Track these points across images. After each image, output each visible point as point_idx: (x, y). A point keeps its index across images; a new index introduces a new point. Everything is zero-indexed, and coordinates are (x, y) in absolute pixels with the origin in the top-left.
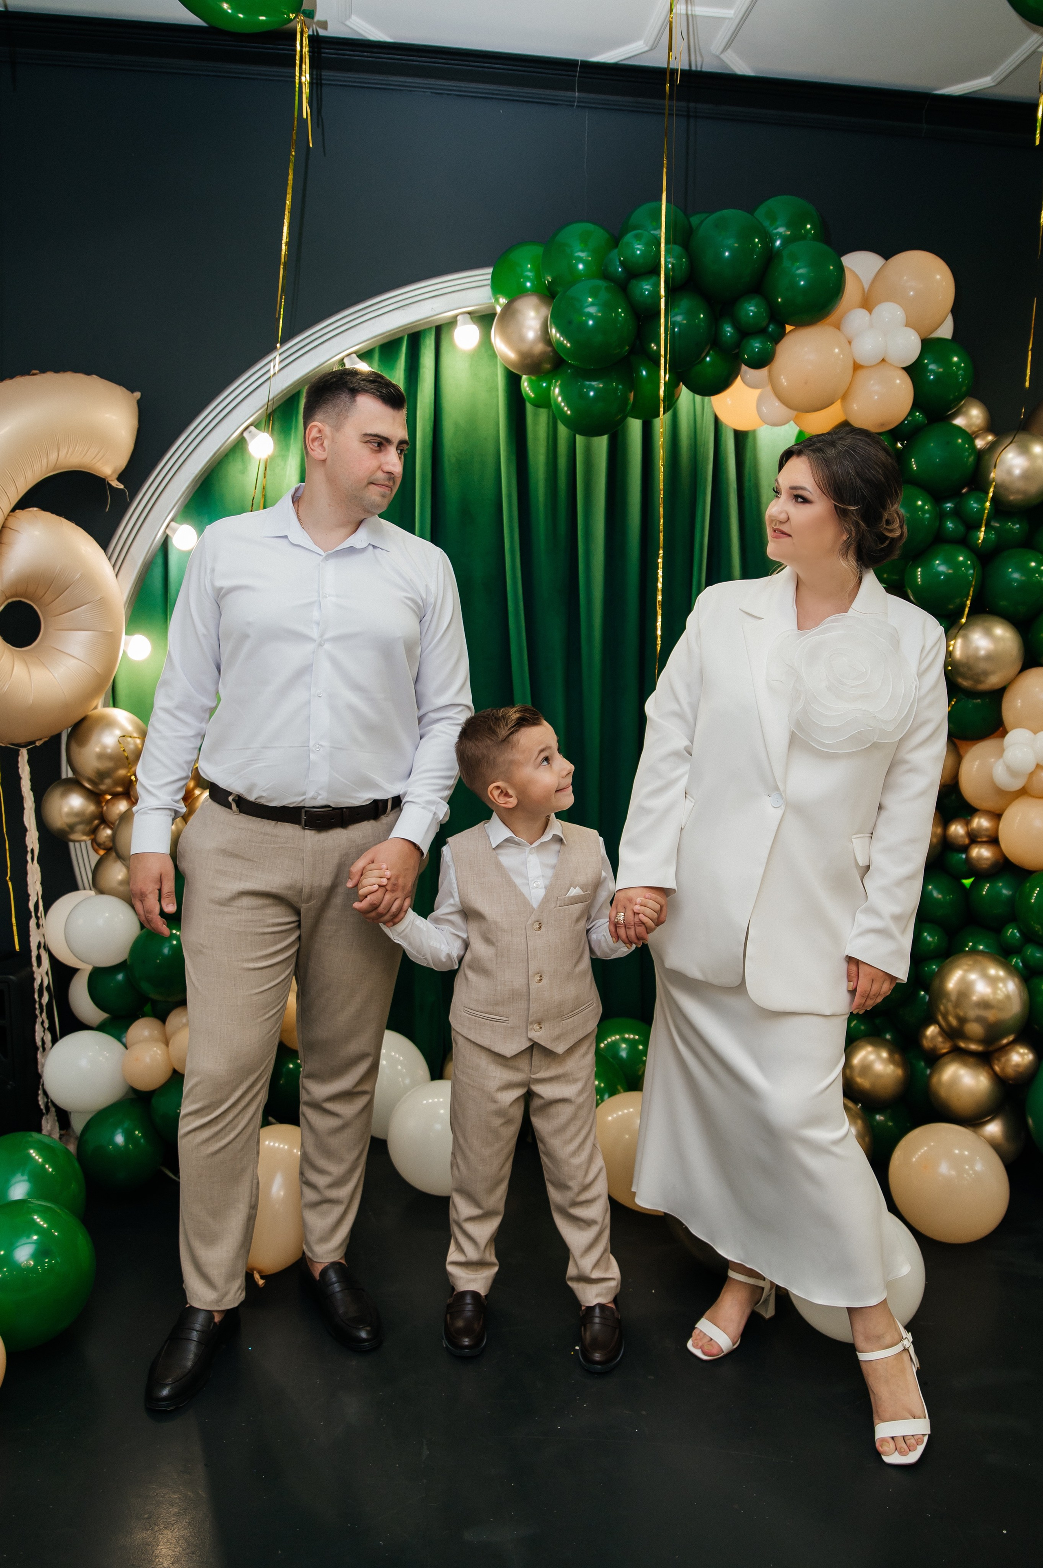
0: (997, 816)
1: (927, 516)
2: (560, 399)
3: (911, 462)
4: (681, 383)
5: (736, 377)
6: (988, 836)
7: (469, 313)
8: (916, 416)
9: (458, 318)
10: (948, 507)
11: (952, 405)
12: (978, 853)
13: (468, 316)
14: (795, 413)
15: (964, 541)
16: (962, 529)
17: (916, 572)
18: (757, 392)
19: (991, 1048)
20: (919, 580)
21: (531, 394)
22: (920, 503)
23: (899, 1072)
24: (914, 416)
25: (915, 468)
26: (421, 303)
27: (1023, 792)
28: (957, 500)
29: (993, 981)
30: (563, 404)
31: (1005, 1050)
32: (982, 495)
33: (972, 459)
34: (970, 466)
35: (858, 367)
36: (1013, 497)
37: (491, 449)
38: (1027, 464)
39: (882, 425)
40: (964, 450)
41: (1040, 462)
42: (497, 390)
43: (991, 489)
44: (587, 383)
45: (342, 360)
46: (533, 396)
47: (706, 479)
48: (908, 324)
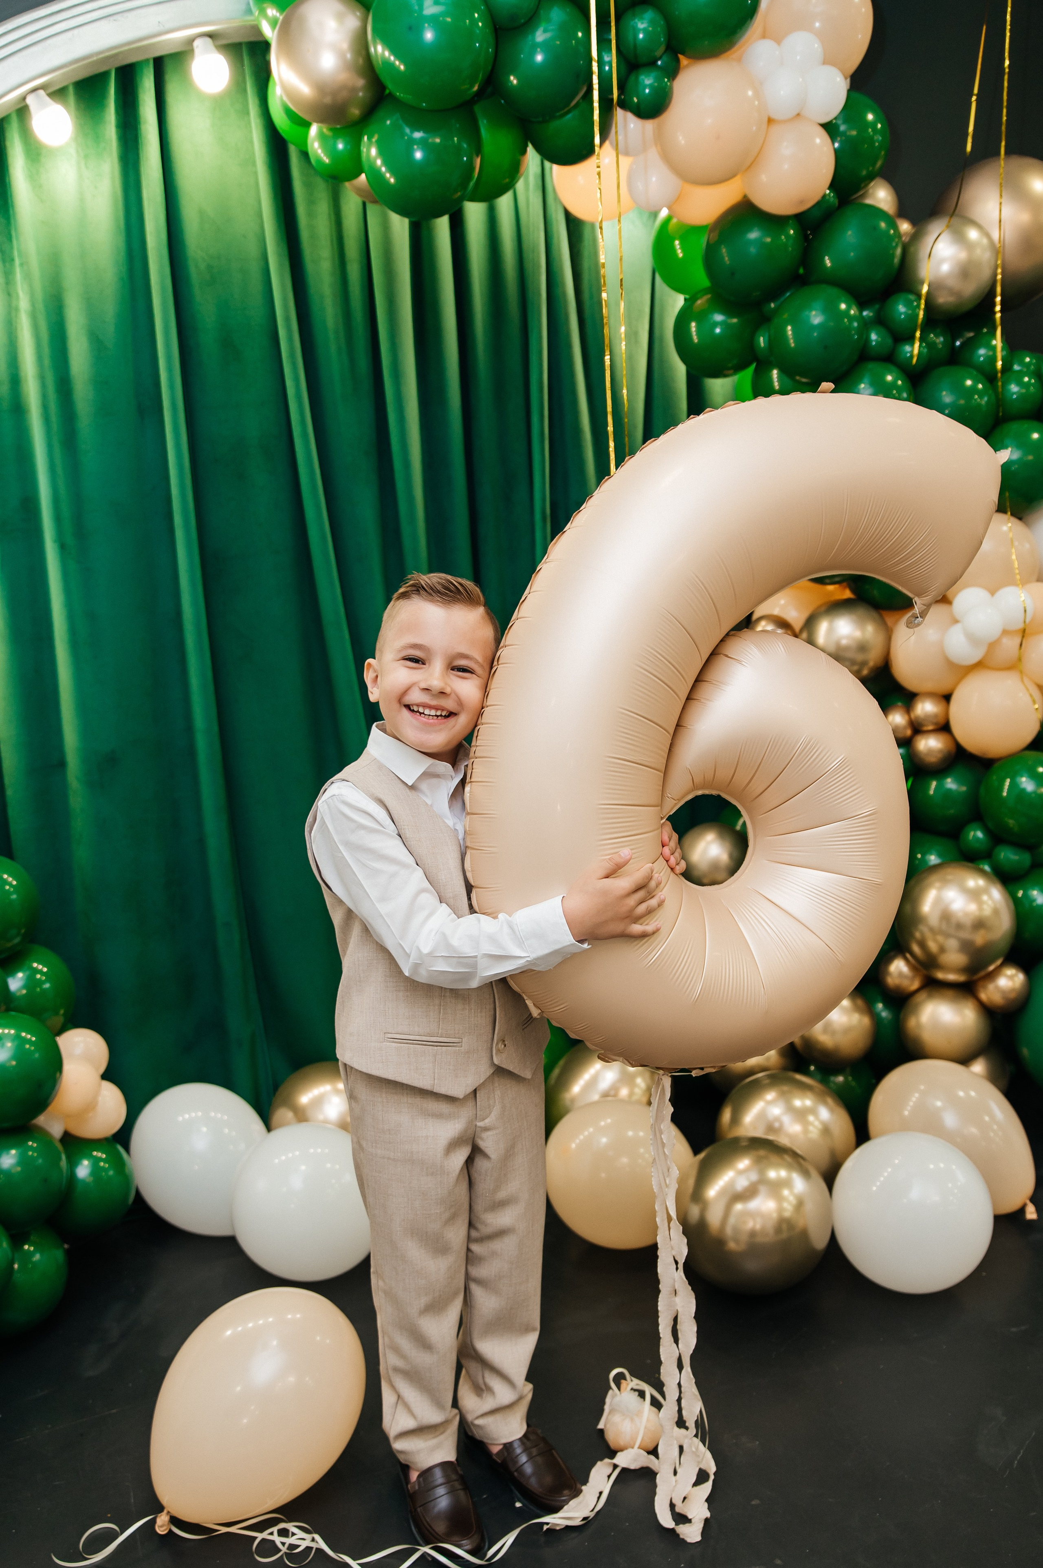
0: (947, 698)
1: (853, 323)
3: (823, 261)
4: (528, 142)
6: (936, 724)
7: (211, 36)
8: (826, 195)
9: (197, 43)
10: (868, 316)
11: (862, 185)
12: (926, 744)
13: (211, 40)
15: (889, 358)
16: (889, 341)
18: (629, 162)
19: (976, 977)
23: (866, 1021)
25: (831, 267)
26: (141, 11)
27: (980, 665)
28: (877, 306)
29: (975, 895)
30: (383, 169)
31: (992, 976)
32: (912, 297)
33: (899, 251)
34: (896, 260)
35: (770, 121)
36: (942, 299)
37: (253, 250)
38: (963, 255)
39: (802, 202)
40: (890, 238)
41: (978, 251)
42: (254, 164)
43: (925, 289)
44: (418, 135)
45: (24, 98)
46: (327, 161)
47: (539, 295)
48: (826, 61)
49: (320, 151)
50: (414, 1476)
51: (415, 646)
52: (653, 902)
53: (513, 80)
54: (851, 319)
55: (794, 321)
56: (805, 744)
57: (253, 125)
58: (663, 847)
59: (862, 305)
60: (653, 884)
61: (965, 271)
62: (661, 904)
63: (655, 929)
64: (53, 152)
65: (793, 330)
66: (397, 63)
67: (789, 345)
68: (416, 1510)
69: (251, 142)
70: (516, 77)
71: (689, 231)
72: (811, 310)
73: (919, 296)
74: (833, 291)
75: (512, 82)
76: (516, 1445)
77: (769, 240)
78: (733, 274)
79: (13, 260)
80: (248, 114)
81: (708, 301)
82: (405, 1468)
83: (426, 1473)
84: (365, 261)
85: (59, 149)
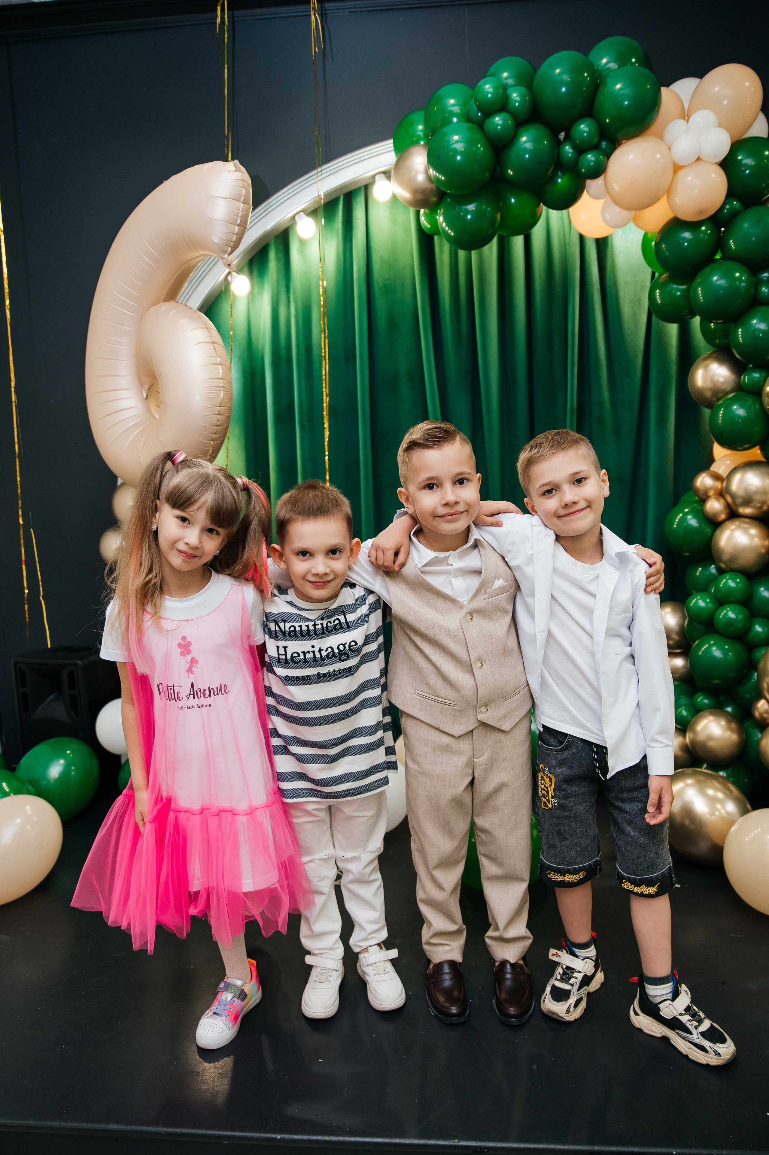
1: (743, 284)
2: (444, 225)
3: (729, 244)
4: (542, 204)
5: (582, 191)
7: (384, 173)
8: (733, 205)
9: (377, 177)
10: (765, 277)
11: (765, 192)
13: (383, 175)
14: (632, 213)
17: (738, 332)
18: (601, 202)
20: (741, 339)
21: (428, 225)
22: (737, 275)
23: (735, 737)
24: (732, 204)
25: (734, 248)
26: (347, 168)
35: (677, 167)
37: (408, 274)
42: (411, 230)
45: (294, 218)
46: (429, 226)
47: (574, 282)
48: (720, 126)
49: (425, 222)
53: (510, 172)
55: (703, 282)
66: (440, 176)
67: (699, 300)
70: (512, 170)
72: (714, 276)
74: (732, 265)
75: (509, 174)
77: (692, 236)
84: (469, 273)
85: (311, 240)
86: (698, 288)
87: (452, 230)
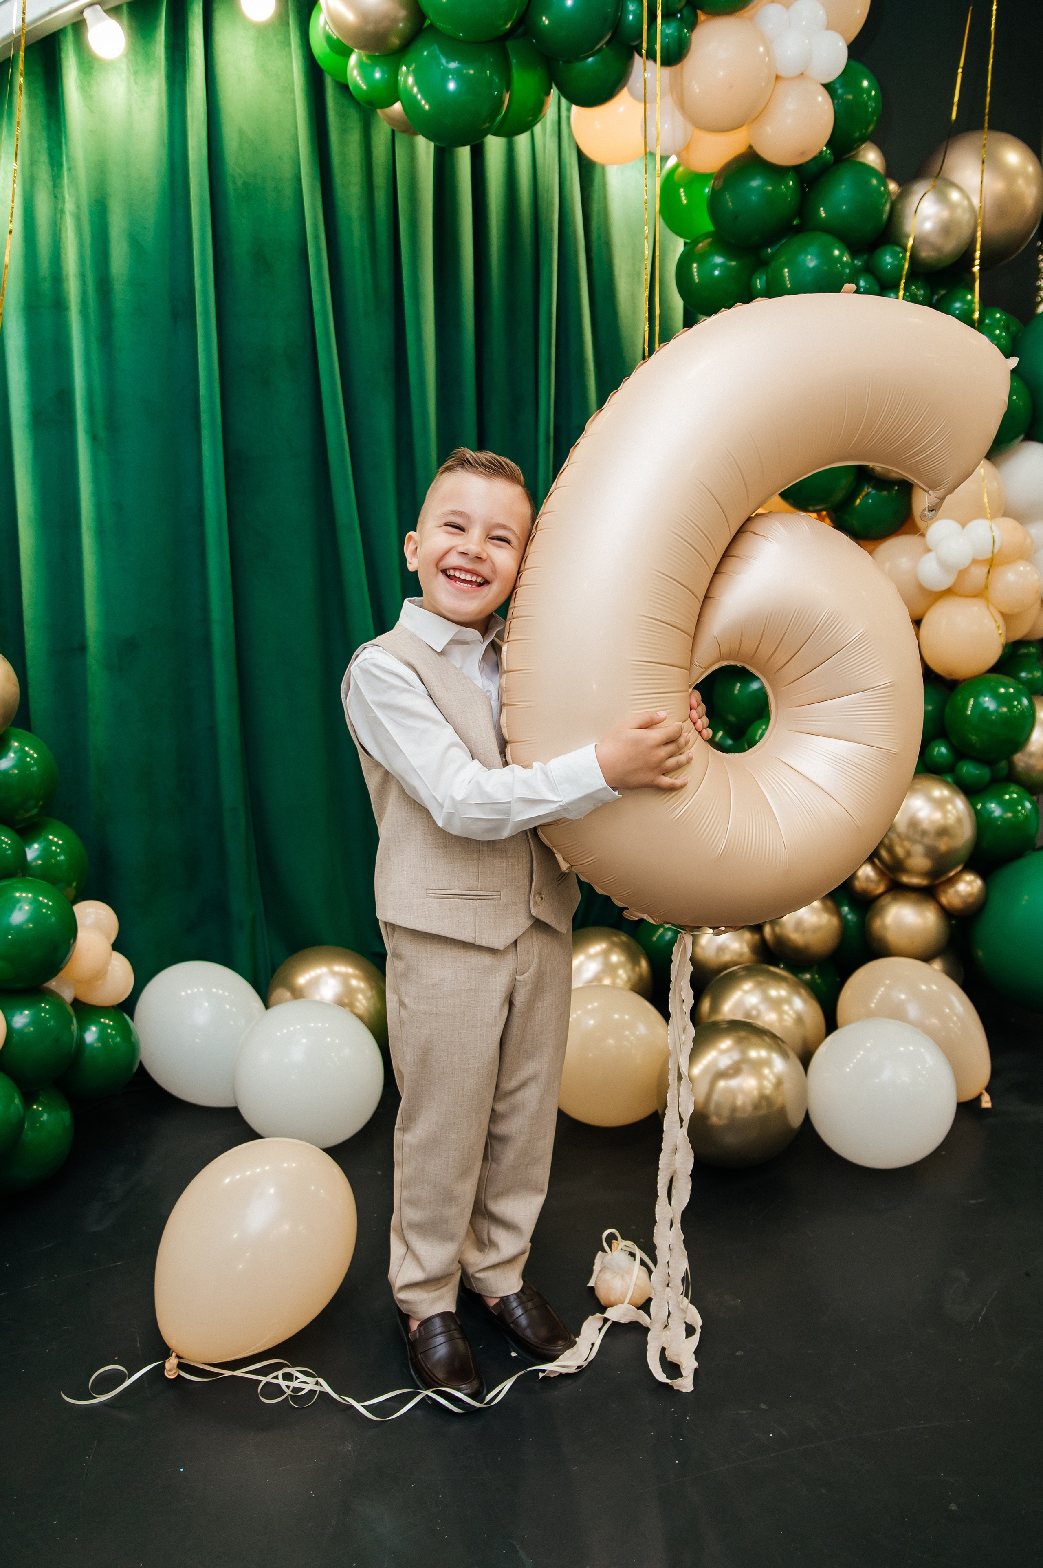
3: (818, 211)
5: (625, 85)
10: (858, 263)
11: (855, 146)
19: (937, 881)
22: (837, 253)
23: (834, 921)
25: (825, 216)
27: (949, 592)
28: (865, 257)
29: (940, 804)
30: (419, 96)
31: (952, 881)
32: (898, 249)
33: (888, 207)
34: (885, 216)
35: (778, 78)
36: (925, 254)
38: (945, 214)
39: (803, 153)
40: (882, 195)
41: (959, 212)
43: (910, 243)
44: (453, 65)
45: (82, 12)
46: (365, 88)
47: (552, 232)
48: (829, 27)
49: (358, 78)
50: (414, 1325)
51: (455, 513)
52: (683, 758)
54: (844, 265)
55: (790, 264)
56: (828, 617)
57: (294, 55)
58: (691, 709)
59: (854, 253)
60: (682, 740)
61: (946, 229)
62: (689, 761)
63: (683, 783)
64: (105, 65)
65: (789, 272)
67: (785, 285)
68: (416, 1357)
69: (291, 71)
71: (695, 178)
72: (807, 254)
73: (905, 249)
74: (827, 239)
76: (512, 1299)
77: (770, 188)
78: (736, 217)
79: (61, 165)
80: (289, 45)
81: (710, 244)
82: (405, 1318)
83: (426, 1323)
84: (391, 189)
85: (111, 63)
86: (783, 269)
87: (427, 101)
